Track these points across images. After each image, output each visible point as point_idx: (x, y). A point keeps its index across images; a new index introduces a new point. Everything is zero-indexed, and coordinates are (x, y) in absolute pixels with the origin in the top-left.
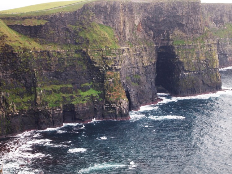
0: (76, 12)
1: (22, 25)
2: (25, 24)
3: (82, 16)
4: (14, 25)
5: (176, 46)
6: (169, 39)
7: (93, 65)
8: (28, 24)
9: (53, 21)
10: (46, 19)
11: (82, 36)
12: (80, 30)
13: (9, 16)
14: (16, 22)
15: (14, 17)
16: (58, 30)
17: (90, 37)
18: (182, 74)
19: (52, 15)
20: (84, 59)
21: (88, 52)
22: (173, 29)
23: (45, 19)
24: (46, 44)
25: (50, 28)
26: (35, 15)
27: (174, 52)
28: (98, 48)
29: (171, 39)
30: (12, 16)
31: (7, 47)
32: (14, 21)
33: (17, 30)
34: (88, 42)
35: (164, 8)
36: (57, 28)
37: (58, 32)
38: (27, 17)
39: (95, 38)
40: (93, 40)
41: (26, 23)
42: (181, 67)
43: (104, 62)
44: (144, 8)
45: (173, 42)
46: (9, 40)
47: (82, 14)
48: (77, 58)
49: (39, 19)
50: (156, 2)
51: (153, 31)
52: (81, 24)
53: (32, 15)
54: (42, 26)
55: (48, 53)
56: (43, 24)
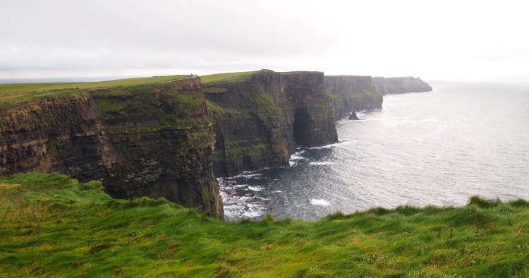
0: (247, 82)
2: (212, 92)
3: (251, 85)
5: (309, 109)
6: (303, 103)
7: (262, 124)
8: (214, 92)
9: (232, 89)
10: (227, 87)
11: (252, 101)
12: (250, 96)
16: (235, 96)
17: (258, 101)
18: (313, 130)
19: (231, 84)
21: (258, 114)
22: (305, 95)
25: (230, 94)
26: (217, 84)
27: (308, 113)
28: (265, 110)
29: (305, 103)
34: (257, 106)
37: (235, 98)
39: (262, 102)
40: (261, 104)
43: (270, 121)
45: (306, 105)
48: (250, 118)
49: (221, 87)
51: (292, 97)
52: (251, 91)
54: (223, 93)
55: (230, 115)
56: (225, 91)
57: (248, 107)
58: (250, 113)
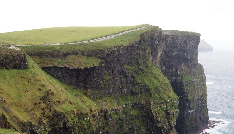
0: (132, 46)
1: (66, 67)
2: (71, 66)
3: (138, 51)
4: (53, 67)
5: (185, 83)
7: (155, 126)
8: (76, 66)
9: (109, 60)
10: (100, 56)
11: (140, 82)
12: (136, 72)
13: (42, 51)
14: (55, 61)
15: (50, 51)
16: (113, 74)
17: (149, 83)
18: (188, 112)
19: (109, 50)
20: (142, 117)
21: (152, 106)
22: (180, 64)
23: (98, 56)
24: (100, 98)
25: (105, 71)
26: (82, 49)
27: (184, 90)
28: (162, 100)
29: (179, 75)
30: (48, 51)
31: (56, 116)
32: (52, 59)
33: (57, 76)
34: (148, 91)
35: (178, 41)
36: (113, 71)
37: (114, 78)
38: (70, 52)
39: (157, 85)
40: (155, 88)
41: (72, 64)
42: (188, 105)
43: (168, 119)
44: (165, 41)
45: (182, 78)
46: (57, 100)
47: (138, 49)
48: (136, 116)
49: (89, 56)
50: (174, 34)
51: (166, 66)
52: (137, 63)
53: (78, 49)
54: (94, 68)
55: (105, 114)
56: (97, 64)
57: (132, 93)
58: (136, 105)
